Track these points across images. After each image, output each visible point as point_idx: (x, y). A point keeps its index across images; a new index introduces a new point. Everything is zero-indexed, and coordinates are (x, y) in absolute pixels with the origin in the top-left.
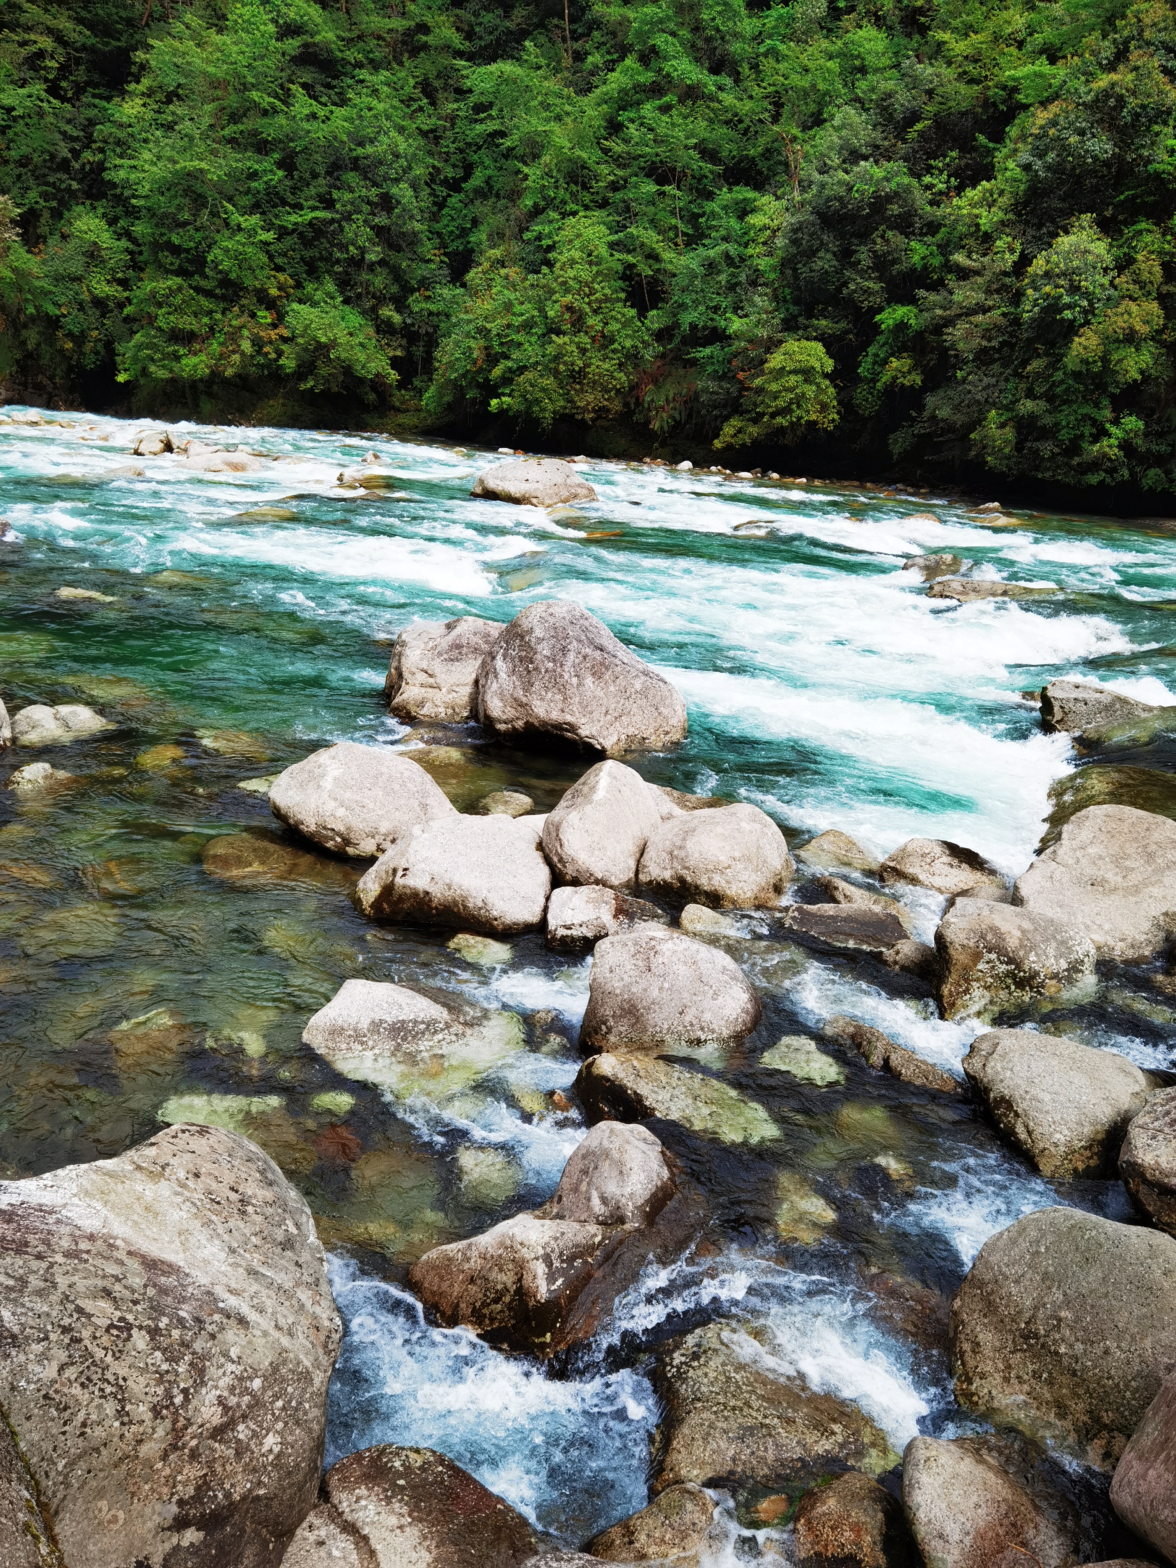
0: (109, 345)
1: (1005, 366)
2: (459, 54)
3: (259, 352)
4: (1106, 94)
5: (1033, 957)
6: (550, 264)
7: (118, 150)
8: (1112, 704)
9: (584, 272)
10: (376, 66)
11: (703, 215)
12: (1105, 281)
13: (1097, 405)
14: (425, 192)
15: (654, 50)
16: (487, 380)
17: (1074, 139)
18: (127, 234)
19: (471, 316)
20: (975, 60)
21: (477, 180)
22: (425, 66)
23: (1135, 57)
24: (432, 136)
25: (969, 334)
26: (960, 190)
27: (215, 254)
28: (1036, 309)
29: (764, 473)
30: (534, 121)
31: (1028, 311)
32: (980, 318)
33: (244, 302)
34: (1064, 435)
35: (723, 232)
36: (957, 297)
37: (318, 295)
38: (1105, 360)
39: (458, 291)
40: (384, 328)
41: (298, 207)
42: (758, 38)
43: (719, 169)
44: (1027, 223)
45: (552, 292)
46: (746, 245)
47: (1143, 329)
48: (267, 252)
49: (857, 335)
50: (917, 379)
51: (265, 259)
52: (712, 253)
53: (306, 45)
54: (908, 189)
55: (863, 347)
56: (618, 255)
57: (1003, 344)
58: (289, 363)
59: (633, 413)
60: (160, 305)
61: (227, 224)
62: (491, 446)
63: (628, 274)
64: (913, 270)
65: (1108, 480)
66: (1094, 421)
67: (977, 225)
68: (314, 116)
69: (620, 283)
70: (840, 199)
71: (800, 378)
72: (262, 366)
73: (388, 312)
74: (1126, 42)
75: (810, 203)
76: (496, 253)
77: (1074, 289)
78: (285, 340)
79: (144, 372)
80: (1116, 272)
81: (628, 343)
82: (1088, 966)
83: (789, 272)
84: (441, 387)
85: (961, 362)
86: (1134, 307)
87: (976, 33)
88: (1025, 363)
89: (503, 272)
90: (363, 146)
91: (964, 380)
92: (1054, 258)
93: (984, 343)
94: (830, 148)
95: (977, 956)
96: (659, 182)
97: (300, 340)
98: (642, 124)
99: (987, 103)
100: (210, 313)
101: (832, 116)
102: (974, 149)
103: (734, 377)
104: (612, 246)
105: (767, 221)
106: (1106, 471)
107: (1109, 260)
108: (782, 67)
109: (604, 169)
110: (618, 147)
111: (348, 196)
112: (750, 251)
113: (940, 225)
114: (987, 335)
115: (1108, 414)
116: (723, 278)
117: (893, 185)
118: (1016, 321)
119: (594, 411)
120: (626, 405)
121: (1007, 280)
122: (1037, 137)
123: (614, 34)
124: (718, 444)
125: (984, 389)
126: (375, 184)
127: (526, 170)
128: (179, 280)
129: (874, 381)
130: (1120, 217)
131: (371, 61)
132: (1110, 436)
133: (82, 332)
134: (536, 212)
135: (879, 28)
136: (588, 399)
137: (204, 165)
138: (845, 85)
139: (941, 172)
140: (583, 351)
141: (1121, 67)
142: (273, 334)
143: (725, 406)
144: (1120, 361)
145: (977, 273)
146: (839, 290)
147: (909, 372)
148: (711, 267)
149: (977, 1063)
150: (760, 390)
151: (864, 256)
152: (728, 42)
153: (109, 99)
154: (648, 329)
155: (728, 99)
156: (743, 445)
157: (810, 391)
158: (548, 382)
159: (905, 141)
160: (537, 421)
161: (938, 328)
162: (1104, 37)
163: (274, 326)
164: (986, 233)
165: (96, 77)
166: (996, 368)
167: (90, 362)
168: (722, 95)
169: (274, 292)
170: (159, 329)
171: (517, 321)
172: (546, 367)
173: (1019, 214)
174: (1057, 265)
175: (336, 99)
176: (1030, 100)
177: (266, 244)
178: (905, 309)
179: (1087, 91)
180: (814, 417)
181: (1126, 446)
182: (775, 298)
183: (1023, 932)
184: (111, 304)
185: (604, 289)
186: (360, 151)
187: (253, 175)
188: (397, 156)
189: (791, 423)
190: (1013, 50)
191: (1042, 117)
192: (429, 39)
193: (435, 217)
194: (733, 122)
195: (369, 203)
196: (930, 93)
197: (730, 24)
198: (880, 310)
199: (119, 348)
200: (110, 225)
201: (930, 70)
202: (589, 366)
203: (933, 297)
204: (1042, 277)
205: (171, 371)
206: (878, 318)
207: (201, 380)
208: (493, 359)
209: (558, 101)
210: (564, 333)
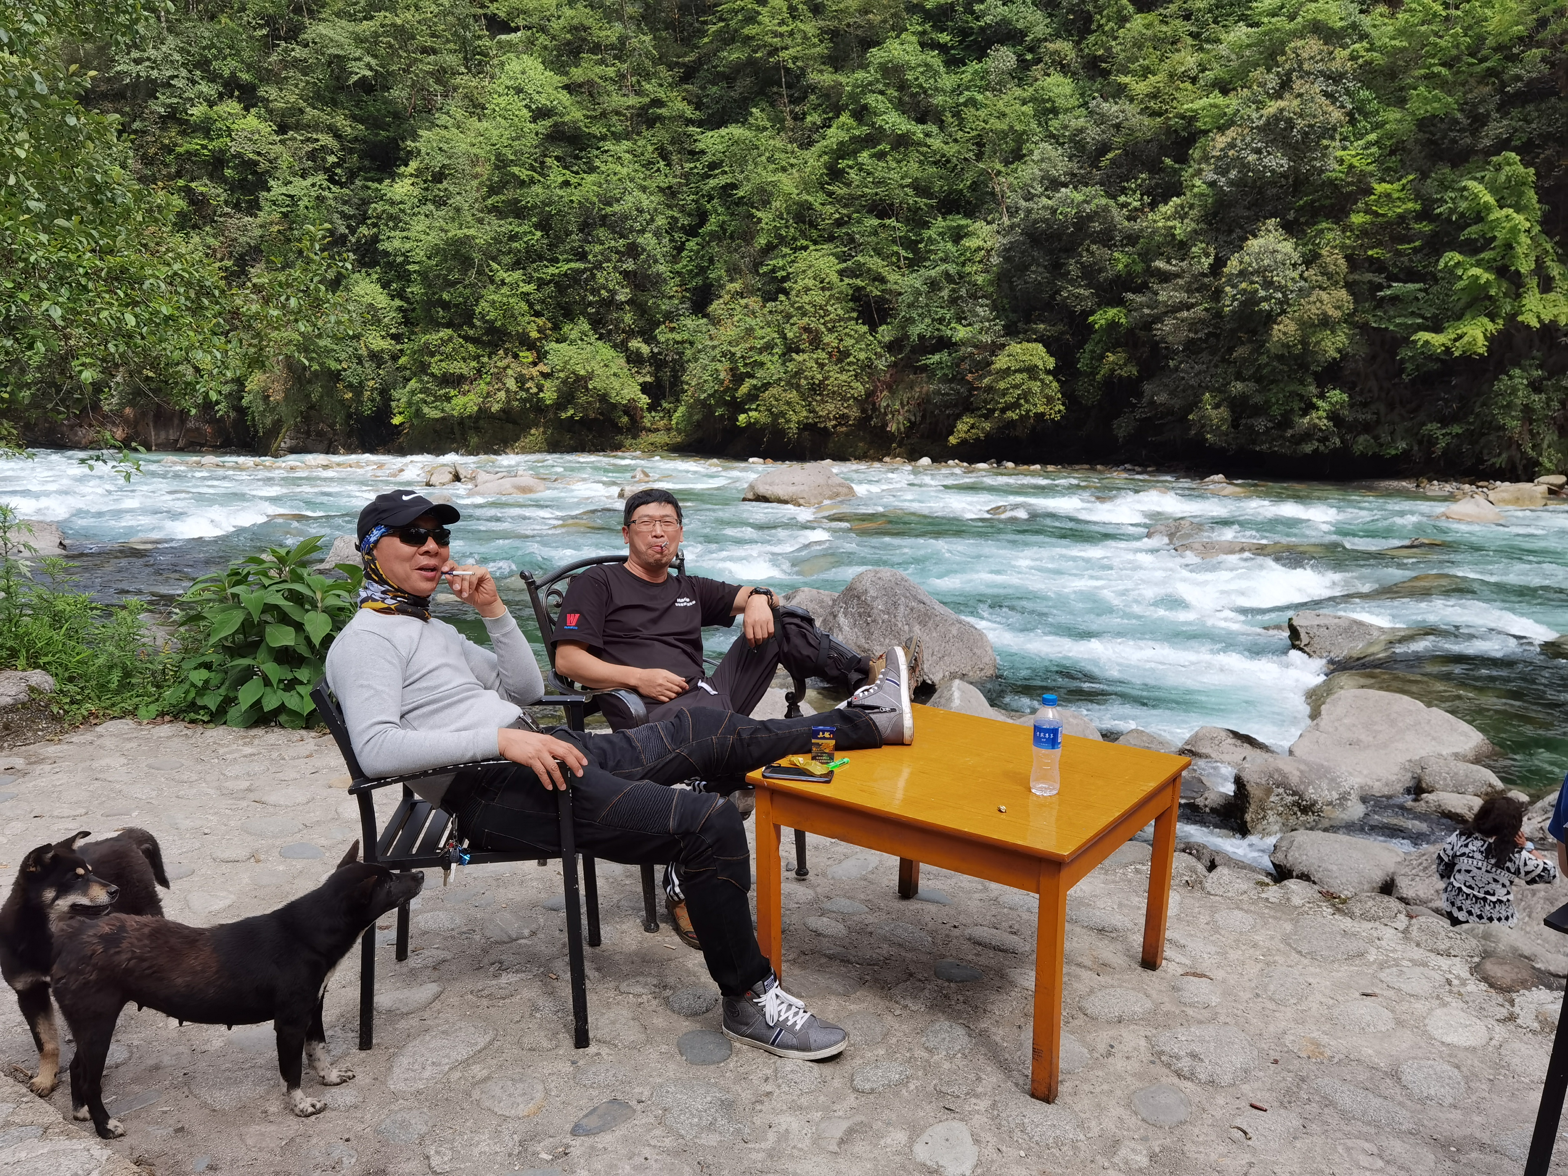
0: (385, 393)
1: (1213, 353)
2: (689, 122)
3: (521, 388)
4: (1277, 118)
5: (1311, 790)
6: (786, 293)
7: (391, 224)
8: (1350, 627)
9: (819, 298)
10: (617, 137)
11: (921, 242)
12: (1296, 275)
13: (1302, 382)
14: (666, 240)
15: (865, 107)
16: (734, 398)
17: (1252, 158)
18: (400, 294)
19: (716, 343)
20: (1154, 96)
21: (712, 225)
22: (661, 134)
23: (1298, 85)
24: (670, 192)
25: (1177, 328)
26: (1153, 206)
27: (483, 306)
28: (1236, 303)
29: (999, 463)
30: (764, 174)
31: (1229, 305)
32: (1185, 314)
33: (507, 345)
34: (1276, 411)
35: (941, 255)
36: (1163, 296)
37: (574, 335)
38: (1304, 342)
39: (702, 321)
40: (634, 359)
41: (554, 261)
42: (958, 90)
43: (933, 202)
44: (1218, 230)
45: (789, 317)
46: (964, 264)
47: (1336, 314)
48: (527, 301)
49: (1072, 335)
50: (1133, 370)
51: (526, 308)
52: (933, 273)
53: (556, 125)
54: (1106, 209)
55: (1081, 345)
56: (847, 281)
57: (1208, 335)
58: (549, 395)
59: (871, 418)
60: (432, 354)
61: (492, 281)
62: (742, 457)
63: (858, 297)
64: (1118, 276)
65: (1322, 448)
66: (1301, 397)
67: (1173, 235)
68: (566, 184)
69: (851, 304)
70: (1045, 221)
71: (1025, 376)
72: (523, 401)
73: (636, 344)
74: (1289, 73)
75: (1019, 226)
76: (736, 286)
77: (1268, 284)
78: (545, 376)
79: (418, 413)
80: (1304, 267)
81: (862, 356)
82: (1354, 797)
83: (1005, 285)
84: (690, 407)
85: (1171, 353)
86: (1324, 295)
87: (1154, 75)
88: (1231, 350)
89: (743, 302)
90: (611, 205)
91: (1177, 369)
92: (1247, 259)
93: (1191, 335)
94: (1033, 179)
95: (1269, 791)
96: (879, 217)
97: (562, 375)
98: (861, 170)
99: (1169, 131)
100: (477, 358)
101: (1031, 152)
102: (1162, 170)
103: (963, 379)
104: (841, 273)
105: (981, 243)
106: (1318, 440)
107: (1296, 257)
108: (982, 113)
109: (829, 209)
110: (840, 190)
111: (598, 248)
112: (968, 269)
113: (1138, 237)
114: (1193, 325)
115: (1313, 389)
116: (945, 293)
117: (1093, 206)
118: (1219, 315)
119: (835, 418)
120: (863, 411)
121: (1206, 280)
122: (1218, 158)
123: (827, 96)
124: (953, 440)
125: (1196, 375)
126: (622, 236)
127: (759, 214)
128: (450, 331)
129: (1094, 374)
130: (1302, 220)
131: (613, 133)
132: (1318, 409)
133: (360, 383)
134: (769, 249)
135: (1065, 75)
136: (829, 408)
137: (472, 232)
138: (1039, 124)
139: (1135, 192)
140: (821, 366)
141: (1287, 95)
142: (534, 371)
143: (956, 405)
144: (1318, 343)
145: (1177, 276)
146: (1053, 297)
147: (1125, 365)
148: (933, 285)
149: (1280, 858)
150: (990, 389)
151: (1073, 268)
152: (931, 96)
153: (380, 181)
154: (880, 342)
155: (936, 143)
156: (978, 439)
157: (1036, 386)
158: (793, 395)
159: (1099, 169)
160: (782, 433)
161: (1148, 325)
162: (1269, 71)
163: (535, 364)
164: (1181, 241)
165: (366, 163)
166: (1205, 356)
167: (367, 409)
168: (929, 141)
169: (534, 334)
170: (433, 375)
171: (759, 344)
172: (789, 383)
173: (1211, 224)
174: (1250, 265)
175: (585, 167)
176: (1208, 127)
177: (528, 294)
178: (1115, 310)
179: (1259, 117)
180: (1041, 409)
181: (1333, 416)
182: (994, 307)
183: (1301, 772)
184: (386, 357)
185: (836, 310)
186: (609, 210)
187: (513, 237)
188: (640, 211)
189: (1021, 416)
190: (1188, 85)
191: (1221, 141)
192: (663, 111)
193: (675, 259)
194: (943, 162)
195: (617, 252)
196: (1118, 127)
197: (932, 81)
198: (1092, 312)
199: (395, 394)
200: (383, 288)
201: (1115, 108)
202: (826, 378)
203: (1139, 299)
204: (1237, 276)
205: (443, 411)
206: (1091, 319)
207: (470, 417)
208: (738, 379)
209: (783, 156)
210: (803, 351)
